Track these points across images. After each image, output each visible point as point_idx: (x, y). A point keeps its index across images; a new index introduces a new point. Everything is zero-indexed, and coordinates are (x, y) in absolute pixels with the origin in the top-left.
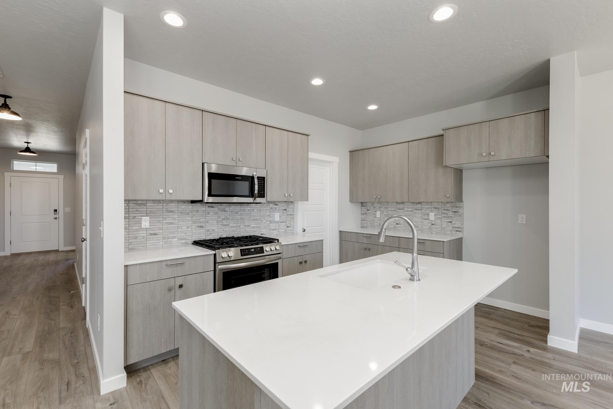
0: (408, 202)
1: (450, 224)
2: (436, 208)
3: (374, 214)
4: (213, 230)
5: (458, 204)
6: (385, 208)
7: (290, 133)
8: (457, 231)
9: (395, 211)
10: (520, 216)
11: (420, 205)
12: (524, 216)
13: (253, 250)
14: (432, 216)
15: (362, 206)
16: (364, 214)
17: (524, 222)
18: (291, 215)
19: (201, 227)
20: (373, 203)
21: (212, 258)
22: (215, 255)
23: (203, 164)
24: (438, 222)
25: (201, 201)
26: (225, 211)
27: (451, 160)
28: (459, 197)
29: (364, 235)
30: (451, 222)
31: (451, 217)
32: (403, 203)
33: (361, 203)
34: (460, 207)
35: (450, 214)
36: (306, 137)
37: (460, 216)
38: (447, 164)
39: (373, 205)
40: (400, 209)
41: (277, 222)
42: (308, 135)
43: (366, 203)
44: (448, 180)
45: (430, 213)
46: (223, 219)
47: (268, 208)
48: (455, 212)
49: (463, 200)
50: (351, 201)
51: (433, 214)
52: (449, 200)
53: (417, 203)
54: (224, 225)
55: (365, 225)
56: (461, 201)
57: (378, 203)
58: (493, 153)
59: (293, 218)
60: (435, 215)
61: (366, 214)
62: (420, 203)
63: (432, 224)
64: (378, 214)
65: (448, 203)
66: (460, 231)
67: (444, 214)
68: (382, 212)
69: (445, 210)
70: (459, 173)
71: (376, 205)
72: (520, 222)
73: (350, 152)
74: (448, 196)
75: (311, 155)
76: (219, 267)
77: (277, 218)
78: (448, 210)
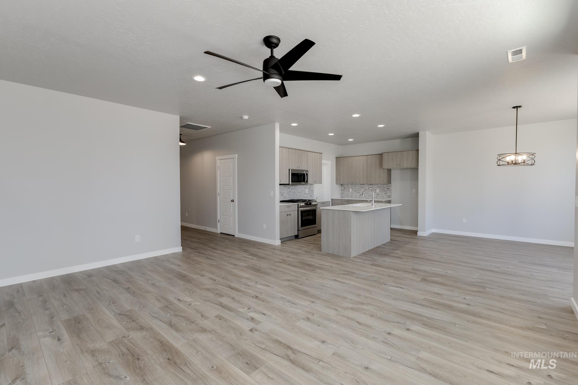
0: (366, 184)
1: (386, 194)
2: (379, 187)
3: (348, 190)
4: (286, 196)
5: (389, 185)
6: (355, 187)
7: (315, 153)
8: (389, 197)
9: (359, 188)
10: (413, 190)
11: (372, 185)
12: (415, 190)
13: (309, 203)
14: (378, 191)
15: (341, 186)
16: (343, 190)
17: (415, 192)
18: (312, 190)
19: (282, 195)
20: (347, 185)
21: (297, 205)
22: (298, 204)
23: (289, 169)
24: (381, 193)
25: (289, 184)
26: (289, 188)
27: (386, 166)
28: (389, 181)
29: (345, 200)
30: (386, 193)
31: (386, 191)
32: (363, 184)
33: (341, 184)
34: (390, 186)
35: (386, 189)
36: (321, 154)
37: (390, 190)
38: (384, 168)
39: (348, 185)
40: (362, 188)
41: (307, 194)
42: (322, 153)
43: (344, 184)
44: (385, 175)
45: (377, 189)
46: (289, 192)
47: (303, 187)
48: (388, 188)
49: (392, 183)
50: (337, 184)
51: (378, 189)
52: (385, 183)
53: (370, 185)
54: (289, 195)
55: (343, 196)
56: (390, 183)
57: (350, 184)
58: (401, 165)
59: (313, 192)
60: (379, 190)
61: (344, 190)
62: (372, 184)
63: (378, 195)
64: (351, 190)
65: (385, 184)
66: (390, 197)
67: (383, 189)
68: (353, 189)
69: (383, 187)
70: (389, 171)
71: (349, 186)
72: (413, 192)
73: (336, 158)
74: (384, 181)
75: (323, 161)
76: (300, 209)
77: (307, 192)
78: (385, 188)
